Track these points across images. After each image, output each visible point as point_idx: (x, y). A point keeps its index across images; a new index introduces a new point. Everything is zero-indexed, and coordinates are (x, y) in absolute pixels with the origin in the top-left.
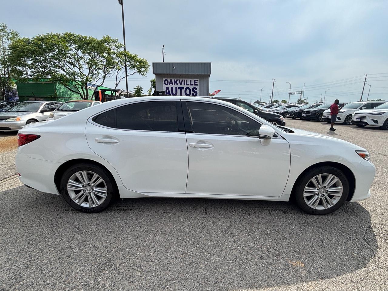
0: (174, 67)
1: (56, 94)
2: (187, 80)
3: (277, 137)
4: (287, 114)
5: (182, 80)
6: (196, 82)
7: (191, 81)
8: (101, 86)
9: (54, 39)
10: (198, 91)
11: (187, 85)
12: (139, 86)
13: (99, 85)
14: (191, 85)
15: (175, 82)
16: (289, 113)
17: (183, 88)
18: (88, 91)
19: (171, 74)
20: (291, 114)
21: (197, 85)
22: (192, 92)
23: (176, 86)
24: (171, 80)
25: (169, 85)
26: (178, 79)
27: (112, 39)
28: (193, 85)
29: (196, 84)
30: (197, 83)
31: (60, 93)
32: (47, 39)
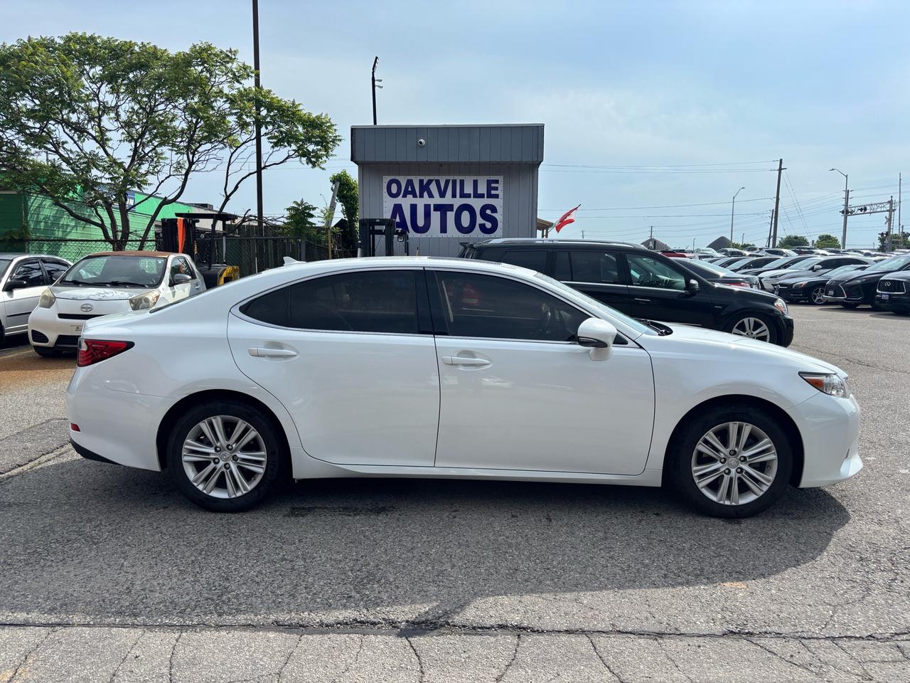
0: (422, 140)
1: (26, 228)
2: (462, 182)
3: (626, 343)
4: (822, 291)
5: (447, 182)
6: (493, 185)
7: (475, 183)
8: (174, 200)
9: (38, 56)
10: (499, 216)
11: (463, 195)
12: (302, 201)
13: (170, 198)
14: (477, 195)
15: (425, 188)
16: (830, 287)
17: (450, 207)
18: (130, 217)
19: (410, 163)
20: (838, 292)
21: (496, 196)
22: (480, 220)
23: (426, 200)
24: (410, 183)
25: (405, 196)
26: (431, 178)
27: (217, 50)
28: (482, 196)
29: (493, 192)
30: (496, 189)
31: (38, 222)
32: (20, 58)
